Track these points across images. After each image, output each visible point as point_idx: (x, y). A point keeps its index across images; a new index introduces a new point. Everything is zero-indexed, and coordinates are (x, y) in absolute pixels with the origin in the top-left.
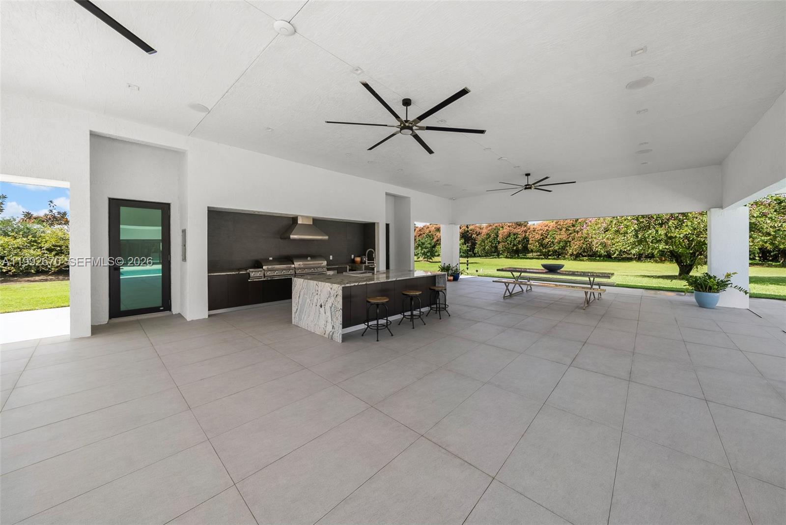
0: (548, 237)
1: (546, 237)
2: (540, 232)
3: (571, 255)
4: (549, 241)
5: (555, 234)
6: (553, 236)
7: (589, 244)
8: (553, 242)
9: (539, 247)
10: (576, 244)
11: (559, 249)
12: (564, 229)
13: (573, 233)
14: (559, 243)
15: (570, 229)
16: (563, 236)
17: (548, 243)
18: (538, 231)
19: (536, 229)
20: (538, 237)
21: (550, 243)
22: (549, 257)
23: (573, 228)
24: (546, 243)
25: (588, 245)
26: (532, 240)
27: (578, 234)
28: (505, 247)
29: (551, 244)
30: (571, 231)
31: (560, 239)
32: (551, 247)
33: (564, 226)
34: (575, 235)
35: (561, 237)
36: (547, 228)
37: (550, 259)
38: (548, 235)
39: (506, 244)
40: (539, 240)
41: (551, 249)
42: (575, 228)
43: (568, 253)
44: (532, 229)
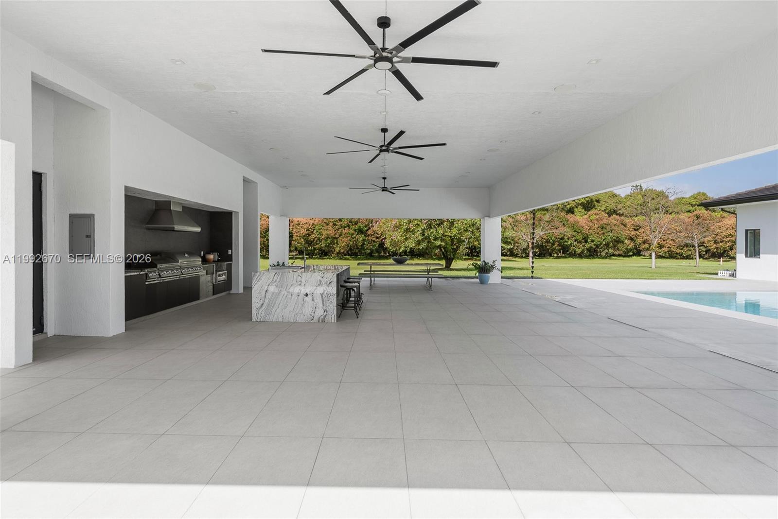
0: (314, 232)
1: (312, 232)
2: (306, 226)
3: (338, 253)
4: (315, 238)
5: (321, 229)
6: (320, 231)
7: (355, 240)
8: (319, 239)
9: (305, 244)
10: (344, 241)
11: (326, 246)
12: (331, 224)
13: (340, 229)
14: (326, 240)
15: (337, 224)
16: (330, 231)
17: (314, 240)
18: (302, 224)
19: (300, 222)
20: (303, 232)
21: (316, 239)
22: (314, 257)
23: (340, 223)
24: (312, 240)
25: (355, 242)
26: (297, 236)
27: (344, 230)
28: (264, 244)
29: (317, 241)
30: (338, 226)
31: (327, 235)
32: (317, 244)
33: (331, 220)
34: (342, 230)
35: (328, 233)
36: (312, 222)
37: (314, 259)
38: (314, 230)
39: (265, 240)
40: (305, 236)
41: (317, 246)
42: (342, 223)
43: (335, 251)
44: (296, 222)
